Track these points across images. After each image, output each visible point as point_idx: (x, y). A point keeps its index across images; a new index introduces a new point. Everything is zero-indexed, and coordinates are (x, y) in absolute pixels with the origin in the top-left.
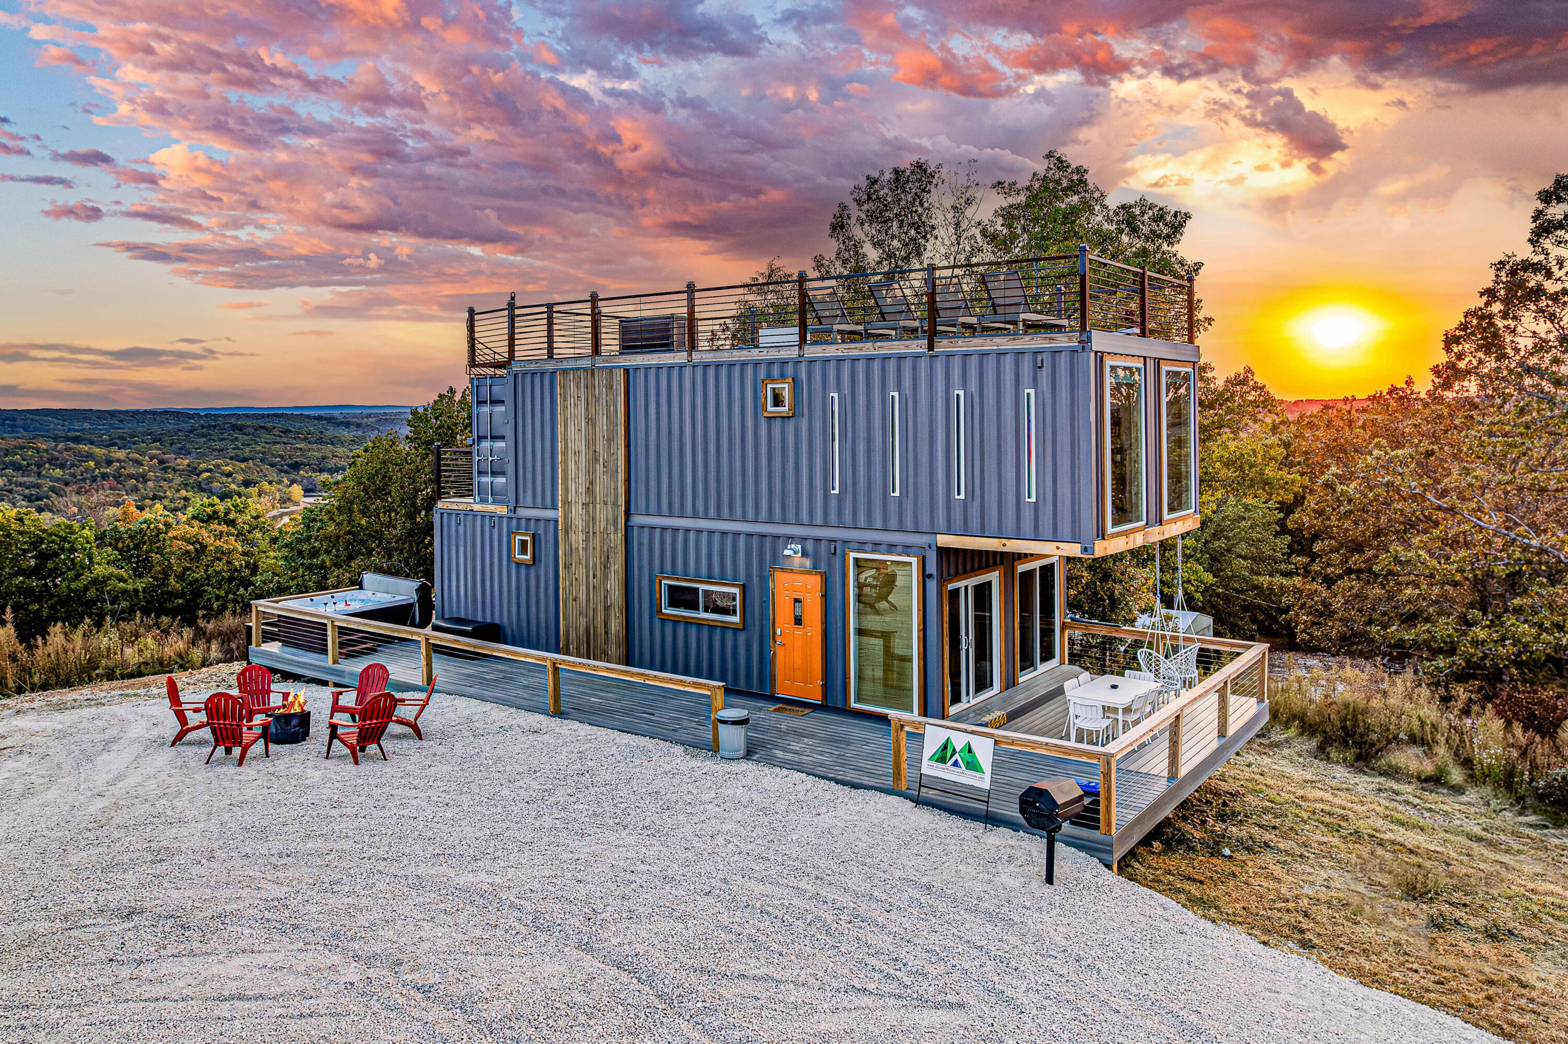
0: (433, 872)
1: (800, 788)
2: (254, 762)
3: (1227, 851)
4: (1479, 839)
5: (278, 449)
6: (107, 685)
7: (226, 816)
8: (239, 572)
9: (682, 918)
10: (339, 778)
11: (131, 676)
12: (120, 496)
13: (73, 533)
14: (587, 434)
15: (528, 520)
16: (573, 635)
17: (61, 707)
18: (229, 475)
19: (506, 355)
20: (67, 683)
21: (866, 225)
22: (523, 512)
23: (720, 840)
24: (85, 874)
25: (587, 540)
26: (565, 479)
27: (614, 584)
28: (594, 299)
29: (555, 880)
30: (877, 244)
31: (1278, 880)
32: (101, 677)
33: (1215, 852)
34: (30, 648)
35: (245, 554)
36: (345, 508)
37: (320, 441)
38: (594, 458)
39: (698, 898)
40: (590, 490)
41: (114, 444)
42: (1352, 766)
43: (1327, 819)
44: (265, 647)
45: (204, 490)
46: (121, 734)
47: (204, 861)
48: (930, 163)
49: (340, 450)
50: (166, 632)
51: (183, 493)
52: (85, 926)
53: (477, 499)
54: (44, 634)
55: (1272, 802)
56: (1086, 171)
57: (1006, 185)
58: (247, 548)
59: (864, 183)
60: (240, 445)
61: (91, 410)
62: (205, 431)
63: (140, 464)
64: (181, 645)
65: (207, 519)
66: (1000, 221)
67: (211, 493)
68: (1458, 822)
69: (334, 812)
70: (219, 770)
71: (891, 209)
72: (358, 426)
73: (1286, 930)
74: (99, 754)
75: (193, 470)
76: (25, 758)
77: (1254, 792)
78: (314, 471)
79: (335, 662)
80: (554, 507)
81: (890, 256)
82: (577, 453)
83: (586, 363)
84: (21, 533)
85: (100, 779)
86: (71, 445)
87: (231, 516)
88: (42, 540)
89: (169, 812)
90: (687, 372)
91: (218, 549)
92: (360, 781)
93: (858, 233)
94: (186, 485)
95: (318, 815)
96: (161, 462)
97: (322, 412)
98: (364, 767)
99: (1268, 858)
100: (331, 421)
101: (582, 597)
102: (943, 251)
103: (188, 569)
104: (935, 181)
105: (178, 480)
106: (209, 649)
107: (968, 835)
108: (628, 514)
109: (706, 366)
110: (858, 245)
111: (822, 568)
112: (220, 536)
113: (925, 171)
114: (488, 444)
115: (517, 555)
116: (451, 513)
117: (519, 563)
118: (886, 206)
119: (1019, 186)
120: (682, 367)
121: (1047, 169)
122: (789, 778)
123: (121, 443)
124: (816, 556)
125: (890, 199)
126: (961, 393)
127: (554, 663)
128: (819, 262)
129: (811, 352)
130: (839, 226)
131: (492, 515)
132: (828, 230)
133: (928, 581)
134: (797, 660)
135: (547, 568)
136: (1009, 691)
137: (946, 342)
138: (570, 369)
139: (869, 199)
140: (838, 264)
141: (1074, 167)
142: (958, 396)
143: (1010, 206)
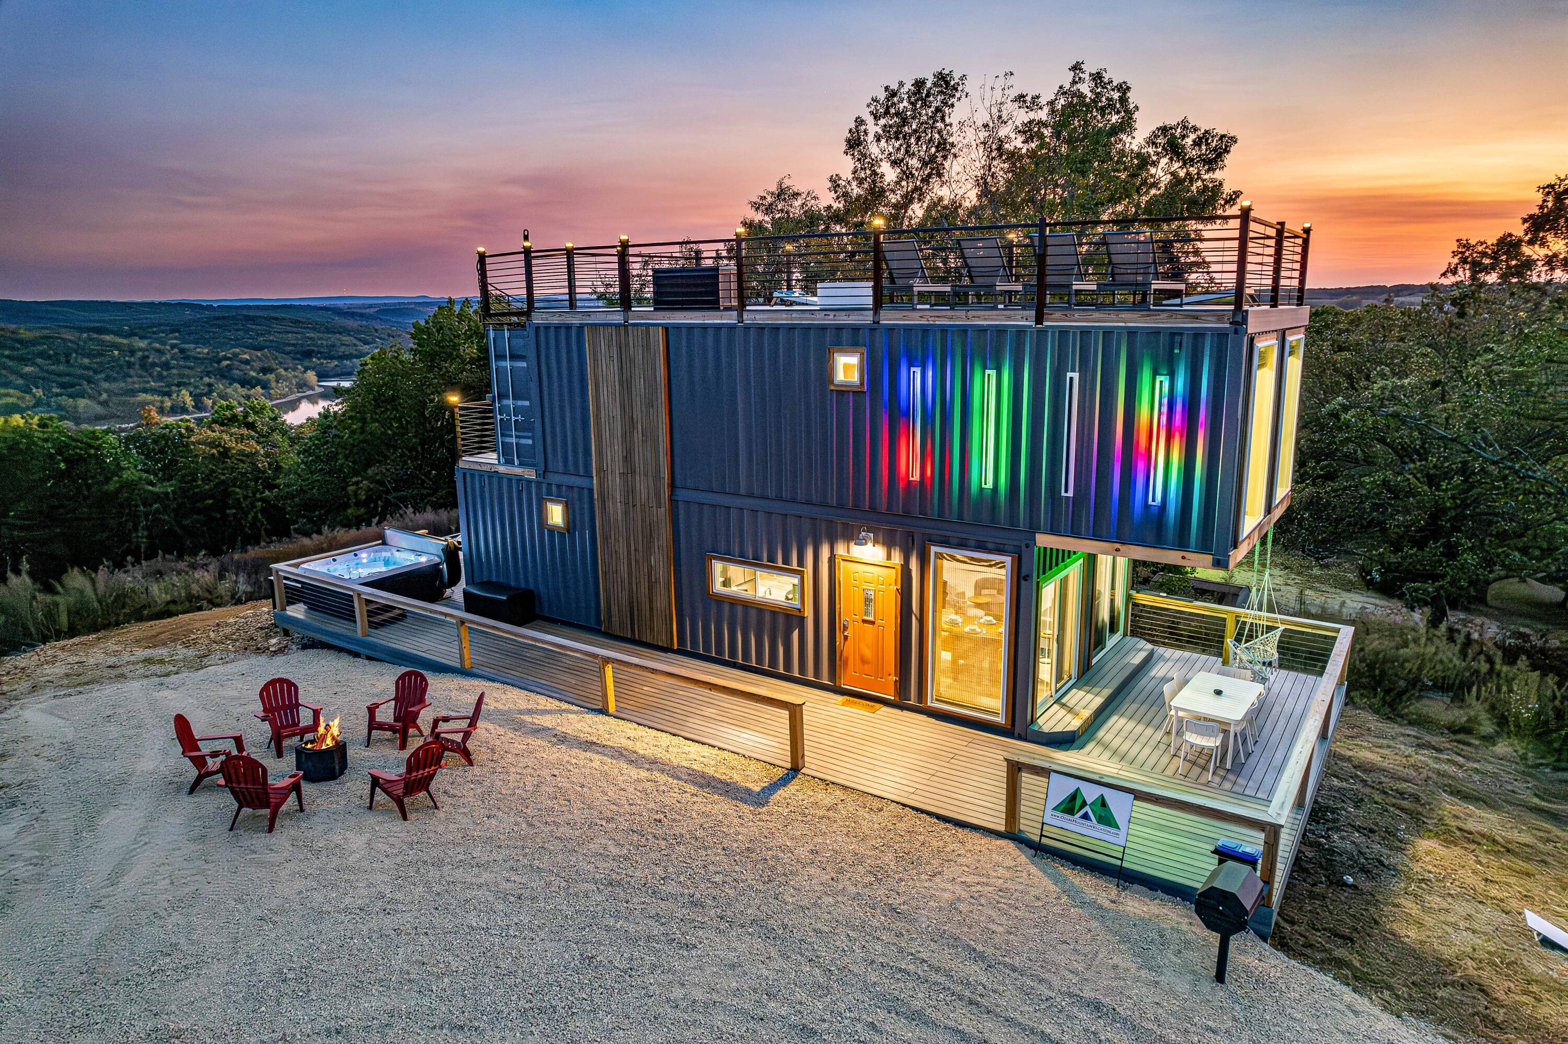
2: (286, 826)
3: (1349, 879)
5: (290, 338)
14: (622, 394)
15: (560, 486)
16: (615, 609)
18: (247, 362)
21: (883, 141)
22: (555, 479)
25: (626, 513)
26: (599, 445)
27: (659, 559)
28: (624, 245)
30: (895, 163)
31: (1422, 926)
33: (1332, 878)
35: (267, 456)
36: (357, 413)
37: (328, 331)
38: (630, 425)
40: (628, 458)
41: (135, 335)
43: (1408, 806)
46: (132, 764)
48: (954, 74)
50: (192, 567)
51: (206, 380)
53: (502, 460)
56: (1128, 88)
57: (1028, 98)
58: (268, 449)
59: (882, 96)
60: (254, 334)
62: (219, 322)
63: (162, 352)
64: (207, 579)
65: (227, 422)
66: (1021, 138)
70: (248, 840)
71: (910, 125)
74: (104, 809)
75: (214, 359)
79: (364, 634)
80: (589, 476)
81: (907, 175)
82: (611, 417)
83: (619, 320)
86: (95, 335)
87: (250, 420)
88: (67, 446)
90: (738, 335)
93: (874, 150)
94: (208, 374)
96: (182, 351)
99: (1394, 886)
100: (336, 311)
101: (624, 571)
104: (958, 95)
105: (200, 369)
106: (237, 582)
108: (672, 485)
109: (760, 328)
110: (875, 163)
111: (897, 558)
112: (242, 439)
113: (947, 83)
114: (510, 402)
115: (550, 522)
116: (473, 473)
117: (552, 530)
118: (905, 122)
119: (1043, 101)
120: (731, 328)
121: (1074, 82)
122: (885, 814)
123: (141, 333)
124: (889, 544)
125: (909, 113)
126: (1076, 376)
127: (607, 660)
128: (835, 182)
129: (889, 318)
130: (855, 143)
131: (520, 479)
132: (844, 146)
133: (1023, 582)
134: (867, 653)
135: (582, 538)
136: (1087, 676)
137: (1058, 315)
138: (600, 325)
139: (887, 112)
140: (854, 184)
141: (1115, 84)
142: (1071, 379)
143: (1031, 122)
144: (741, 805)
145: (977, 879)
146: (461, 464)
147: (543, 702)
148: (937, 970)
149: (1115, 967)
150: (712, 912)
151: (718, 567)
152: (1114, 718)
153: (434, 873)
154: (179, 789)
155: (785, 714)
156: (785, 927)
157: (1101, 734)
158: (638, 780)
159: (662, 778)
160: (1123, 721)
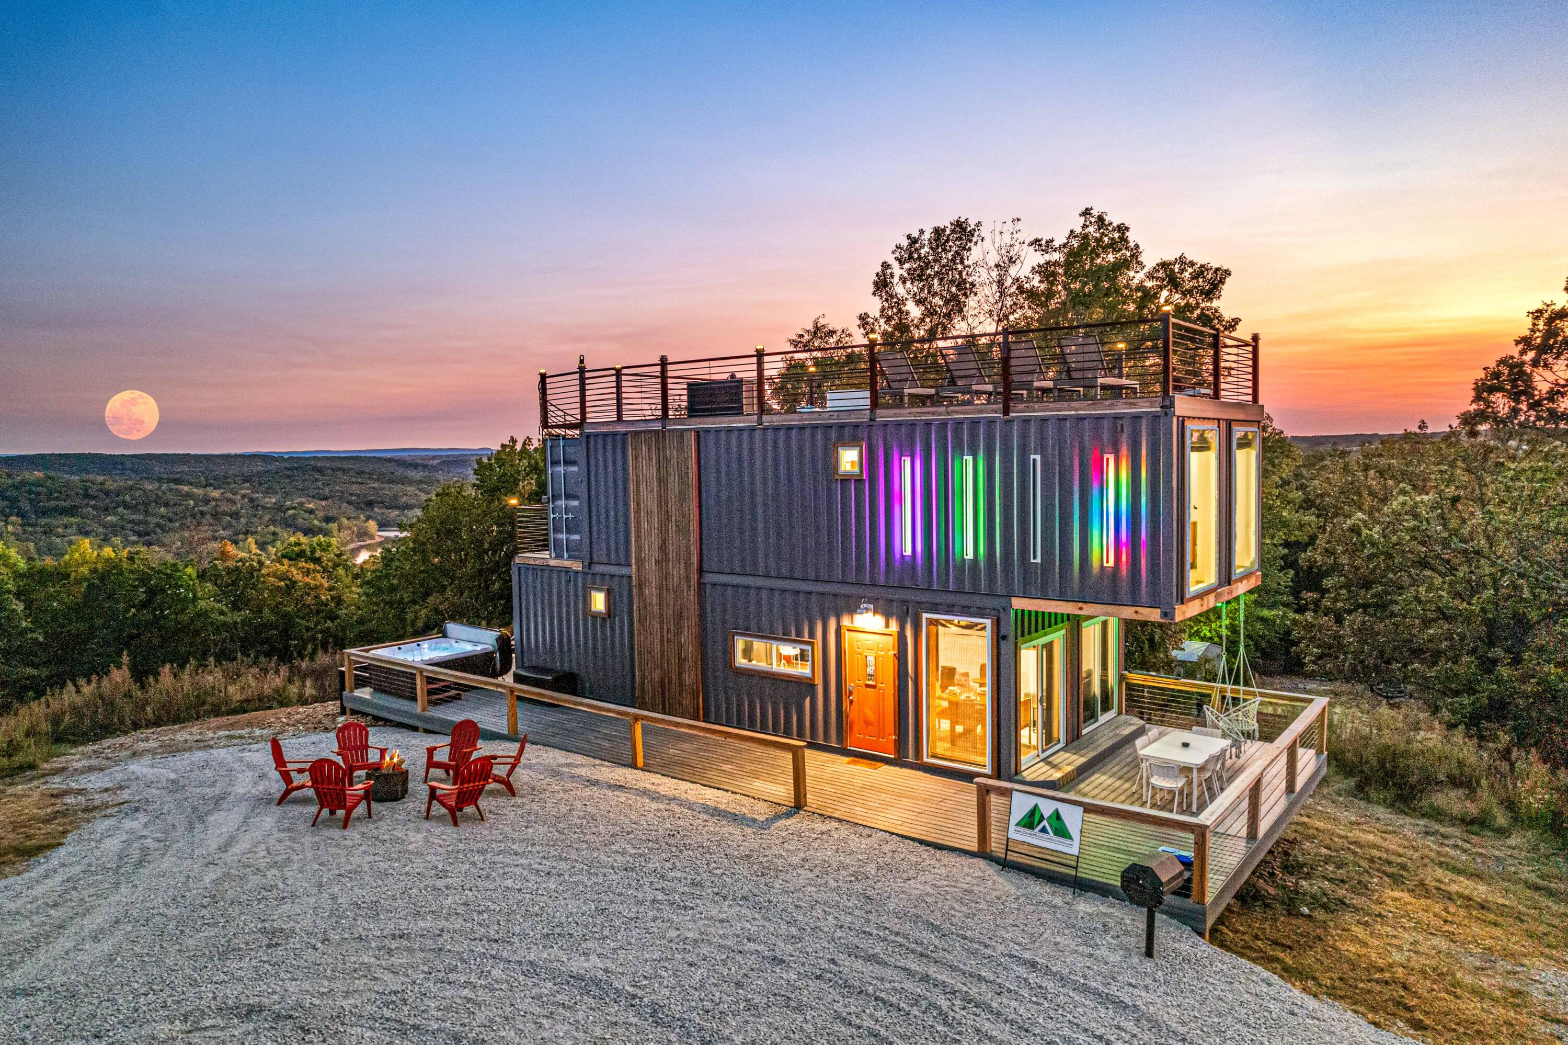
0: (545, 955)
1: (886, 848)
2: (357, 824)
3: (1305, 910)
4: (1537, 888)
5: (355, 488)
6: (214, 721)
7: (336, 889)
8: (326, 605)
9: (799, 1009)
10: (441, 842)
11: (234, 712)
12: (216, 531)
13: (178, 571)
14: (659, 491)
15: (603, 575)
16: (648, 688)
17: (172, 750)
18: (311, 512)
19: (578, 417)
20: (177, 720)
21: (908, 283)
22: (599, 569)
23: (818, 912)
24: (202, 961)
25: (660, 597)
26: (638, 537)
27: (688, 638)
28: (664, 362)
29: (666, 964)
30: (919, 302)
31: (1365, 944)
32: (208, 714)
33: (1292, 912)
34: (143, 687)
35: (330, 589)
36: (419, 546)
37: (391, 481)
38: (665, 518)
39: (810, 983)
40: (663, 548)
41: (210, 485)
42: (1392, 806)
43: (1390, 870)
44: (358, 693)
45: (290, 526)
46: (230, 789)
47: (319, 945)
48: (970, 222)
49: (410, 489)
50: (265, 671)
51: (272, 528)
52: (206, 1029)
53: (553, 555)
54: (156, 674)
55: (1329, 849)
56: (1127, 229)
57: (1043, 242)
58: (332, 583)
59: (905, 243)
60: (320, 484)
61: (188, 455)
62: (288, 472)
63: (233, 502)
64: (278, 682)
65: (295, 556)
66: (1037, 278)
67: (297, 529)
68: (1513, 869)
69: (440, 883)
70: (326, 833)
71: (932, 268)
72: (425, 467)
73: (1391, 1008)
74: (210, 812)
75: (280, 508)
76: (142, 818)
77: (1310, 838)
78: (387, 508)
79: (424, 710)
80: (628, 565)
81: (931, 313)
82: (649, 513)
83: (658, 426)
84: (132, 572)
85: (213, 843)
86: (173, 486)
87: (317, 555)
88: (150, 578)
89: (281, 885)
90: (757, 435)
91: (307, 585)
92: (461, 846)
93: (900, 290)
94: (273, 522)
95: (426, 887)
96: (252, 500)
97: (389, 455)
98: (465, 829)
99: (1348, 918)
100: (401, 463)
101: (657, 649)
102: (986, 308)
103: (281, 603)
104: (974, 239)
105: (267, 517)
106: (304, 686)
107: (1058, 901)
108: (701, 571)
109: (777, 429)
110: (901, 302)
111: (894, 627)
112: (307, 573)
113: (964, 230)
114: (562, 503)
115: (593, 609)
116: (528, 567)
117: (596, 616)
118: (927, 264)
119: (1056, 244)
120: (753, 429)
121: (1085, 226)
122: (874, 838)
123: (216, 483)
124: (888, 616)
125: (930, 258)
126: (1038, 458)
127: (637, 718)
128: (864, 319)
129: (884, 416)
130: (882, 284)
131: (567, 570)
132: (872, 288)
133: (1002, 642)
134: (870, 714)
135: (622, 622)
136: (1075, 744)
137: (1021, 406)
138: (641, 432)
139: (911, 257)
140: (882, 321)
141: (1115, 224)
142: (1034, 460)
143: (1048, 263)
144: (746, 829)
145: (945, 883)
146: (517, 560)
147: (578, 759)
148: (897, 934)
149: (1056, 944)
150: (710, 891)
151: (740, 643)
152: (1096, 776)
153: (478, 858)
154: (269, 802)
155: (789, 756)
156: (770, 902)
157: (1082, 786)
158: (658, 810)
159: (677, 809)
160: (1104, 778)
